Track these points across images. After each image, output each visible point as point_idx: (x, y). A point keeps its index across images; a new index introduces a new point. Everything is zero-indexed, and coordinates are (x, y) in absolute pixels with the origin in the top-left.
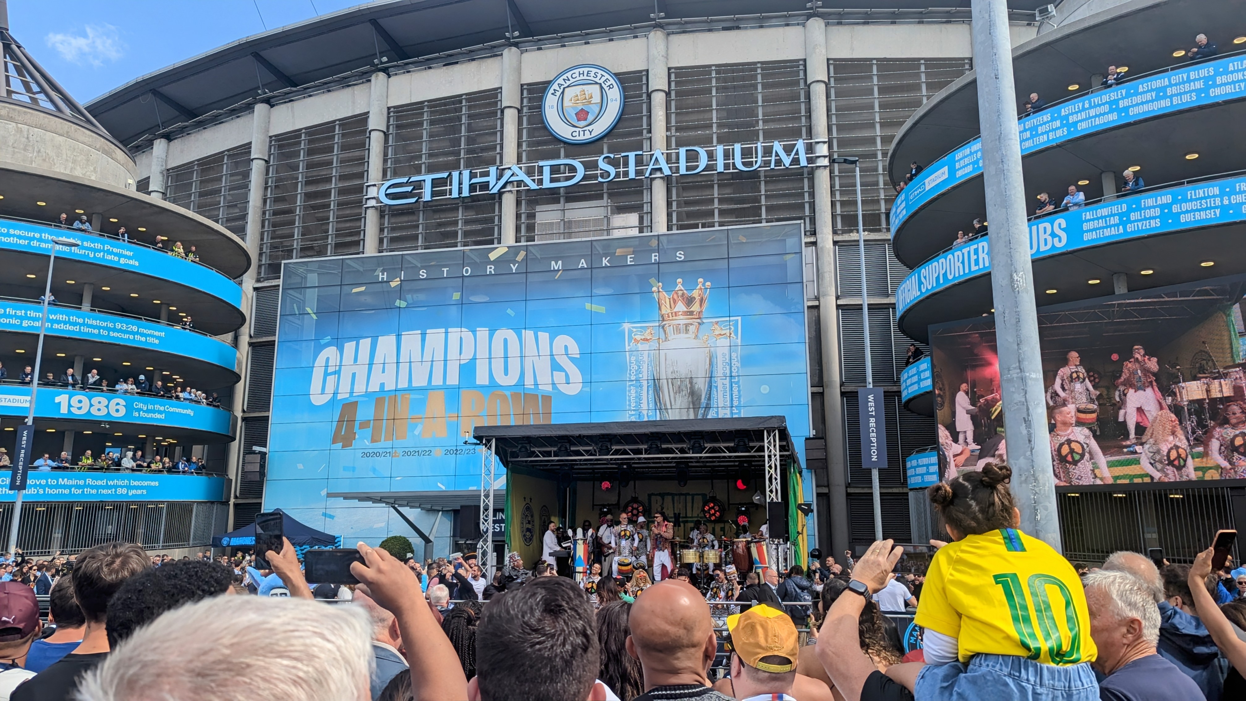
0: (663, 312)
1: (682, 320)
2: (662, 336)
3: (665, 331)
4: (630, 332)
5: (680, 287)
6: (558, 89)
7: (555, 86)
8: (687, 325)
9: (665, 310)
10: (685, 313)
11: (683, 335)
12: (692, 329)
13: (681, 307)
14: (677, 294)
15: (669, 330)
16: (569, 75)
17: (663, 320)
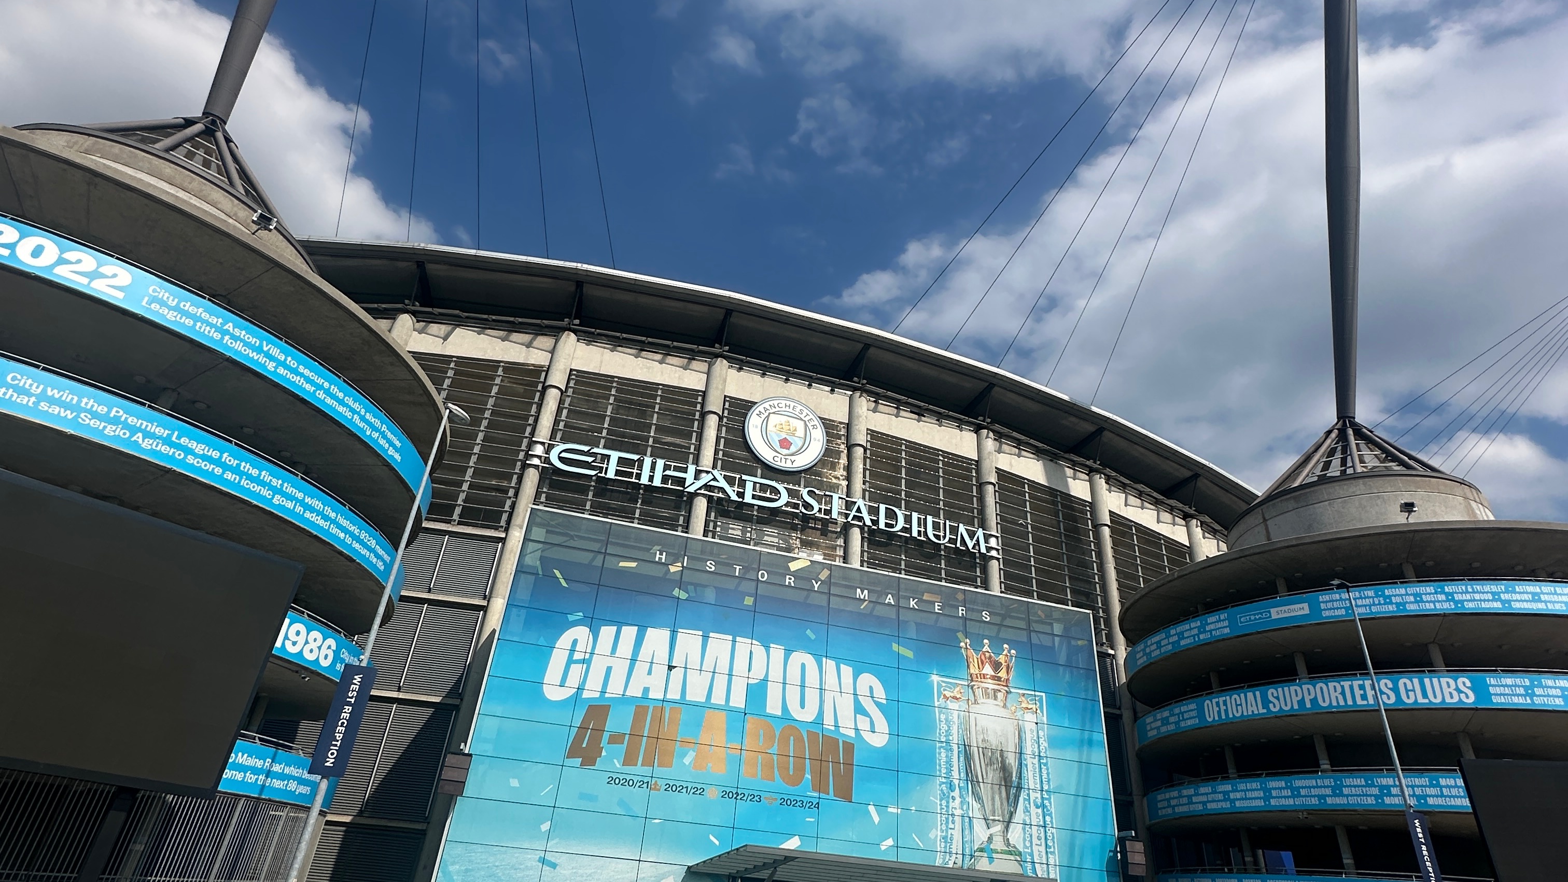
0: (972, 671)
1: (991, 685)
2: (972, 698)
3: (974, 693)
4: (939, 686)
5: (986, 648)
6: (763, 412)
7: (761, 408)
8: (995, 691)
9: (974, 670)
10: (993, 678)
11: (991, 701)
12: (1000, 695)
13: (988, 670)
14: (985, 655)
15: (979, 692)
16: (776, 402)
17: (972, 680)
